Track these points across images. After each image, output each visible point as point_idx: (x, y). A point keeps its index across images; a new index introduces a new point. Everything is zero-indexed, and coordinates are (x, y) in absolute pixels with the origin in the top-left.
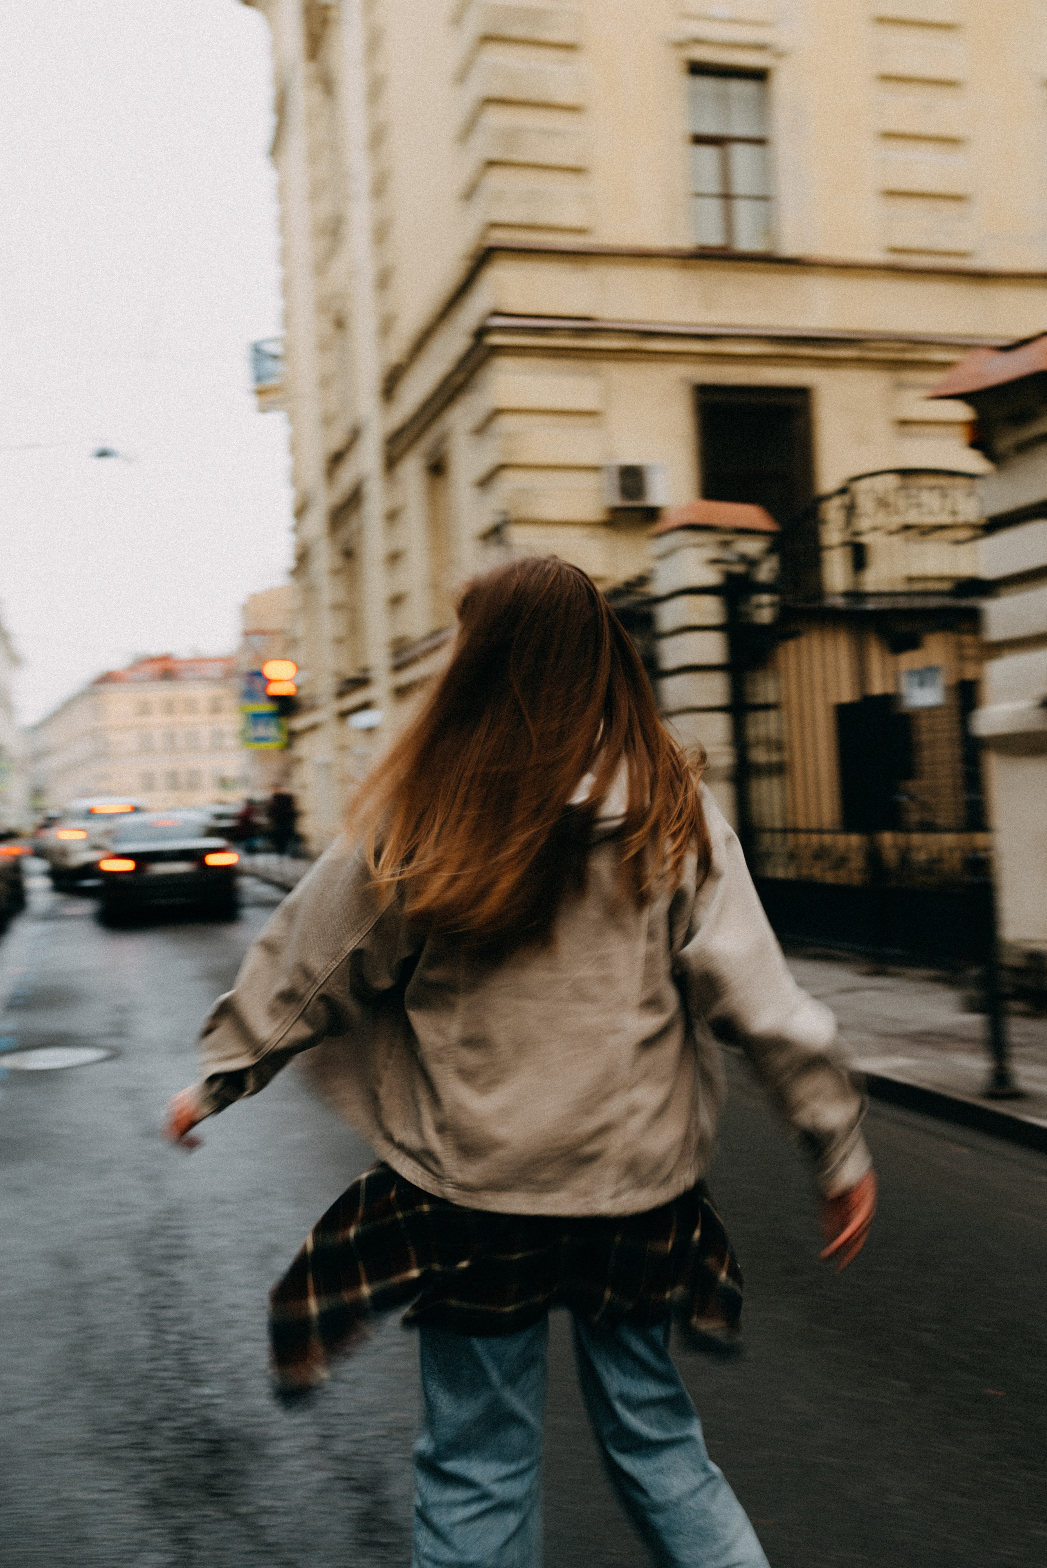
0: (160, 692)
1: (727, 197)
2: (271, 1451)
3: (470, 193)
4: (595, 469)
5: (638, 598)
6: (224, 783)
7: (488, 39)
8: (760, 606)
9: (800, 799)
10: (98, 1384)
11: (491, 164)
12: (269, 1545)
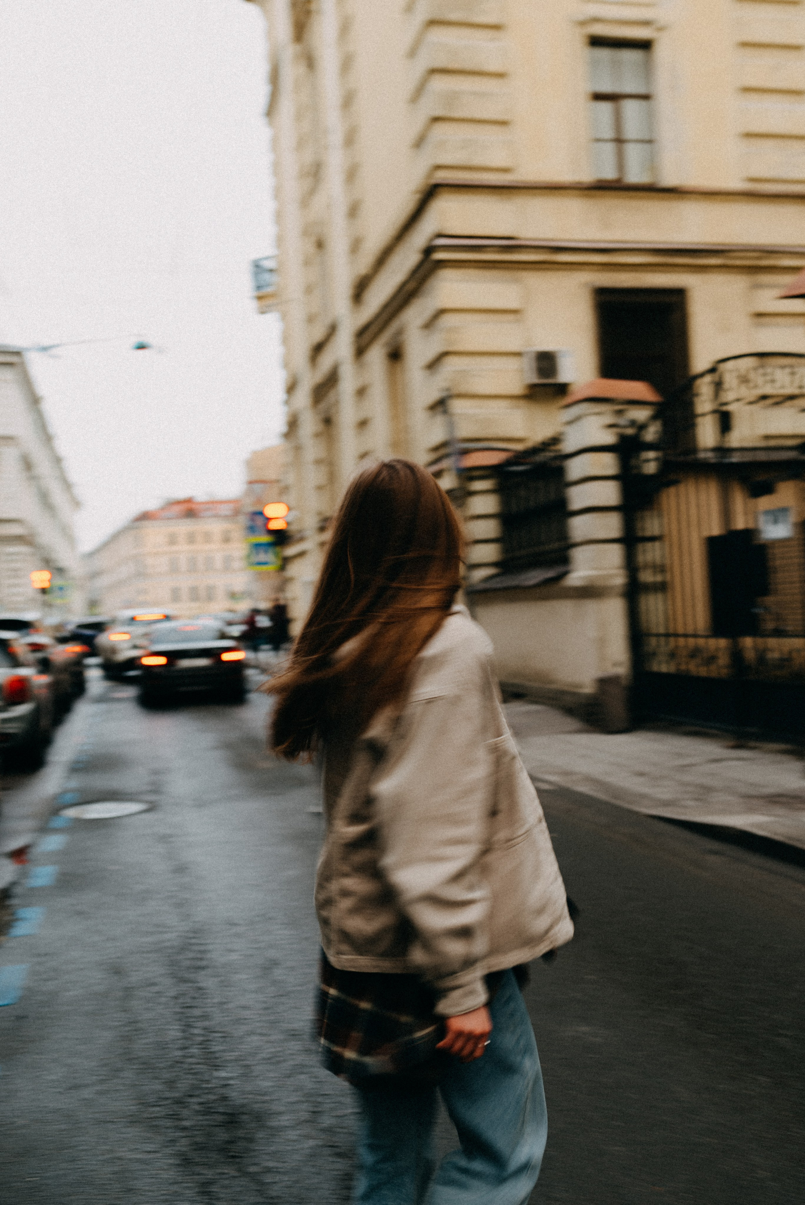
0: (184, 527)
1: (619, 141)
2: (274, 1123)
3: (419, 142)
4: (518, 354)
5: (552, 454)
6: (233, 596)
7: (433, 23)
8: (648, 461)
9: (679, 612)
10: (141, 1067)
11: (436, 119)
12: (272, 1198)
